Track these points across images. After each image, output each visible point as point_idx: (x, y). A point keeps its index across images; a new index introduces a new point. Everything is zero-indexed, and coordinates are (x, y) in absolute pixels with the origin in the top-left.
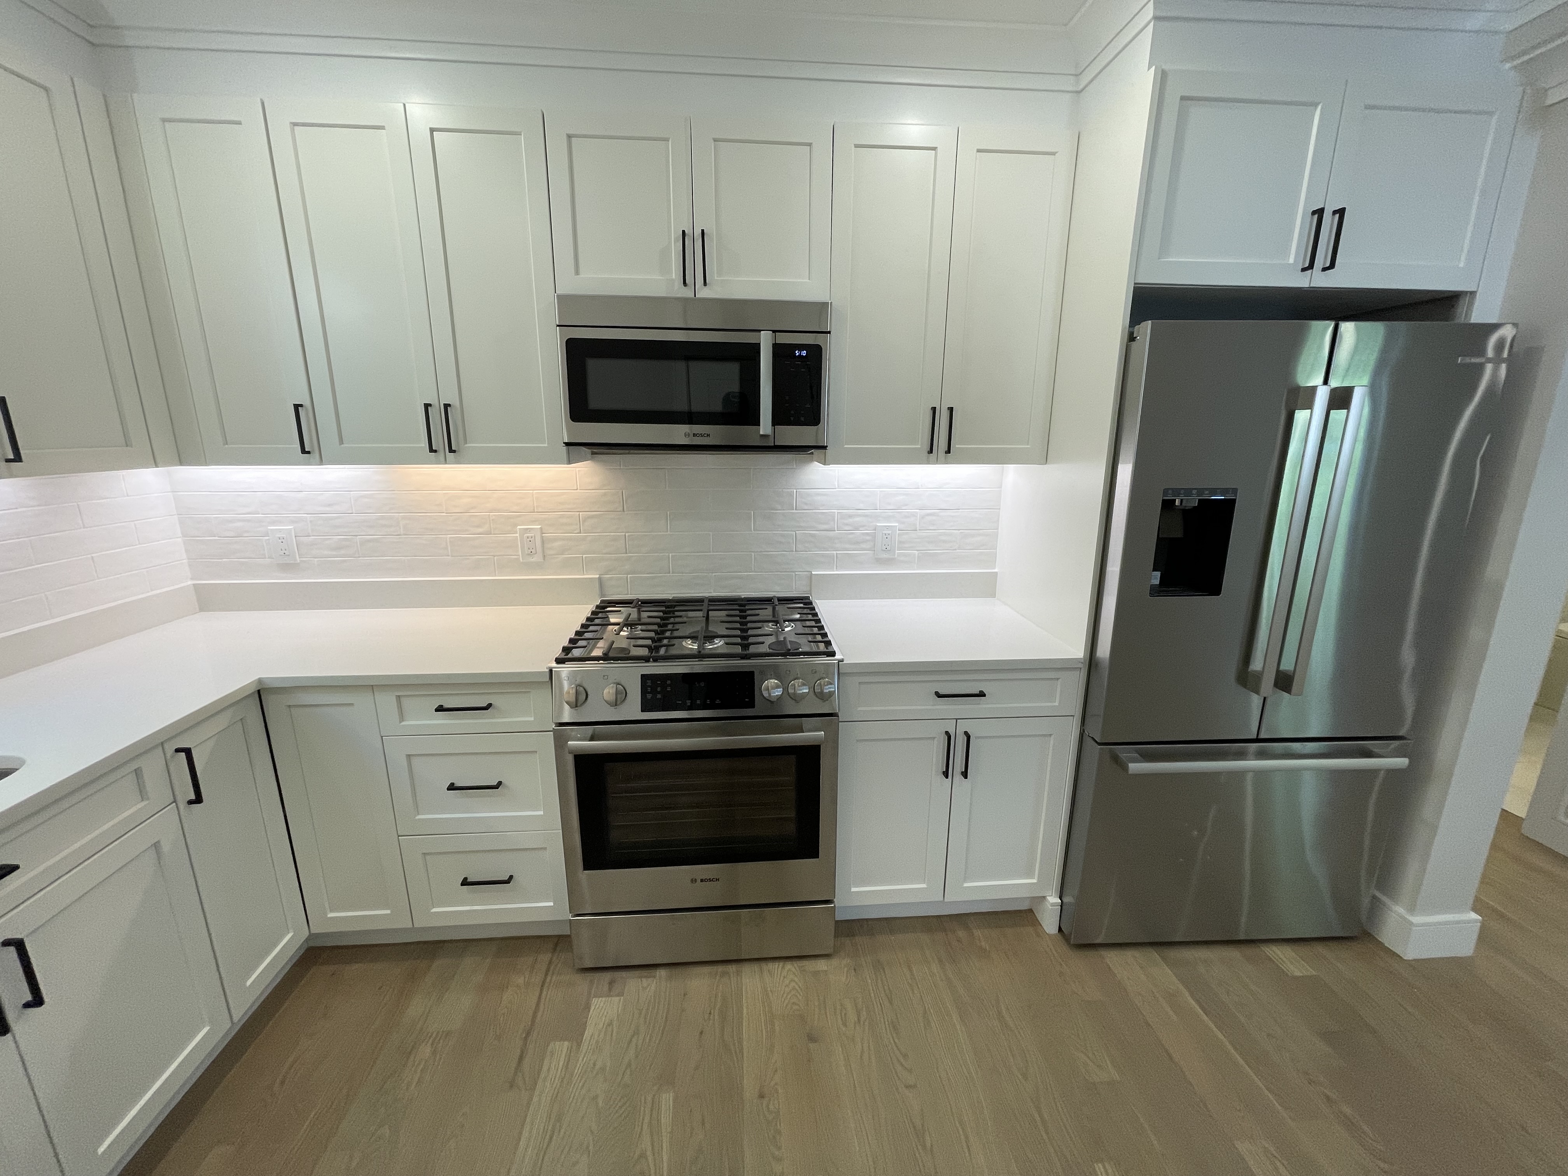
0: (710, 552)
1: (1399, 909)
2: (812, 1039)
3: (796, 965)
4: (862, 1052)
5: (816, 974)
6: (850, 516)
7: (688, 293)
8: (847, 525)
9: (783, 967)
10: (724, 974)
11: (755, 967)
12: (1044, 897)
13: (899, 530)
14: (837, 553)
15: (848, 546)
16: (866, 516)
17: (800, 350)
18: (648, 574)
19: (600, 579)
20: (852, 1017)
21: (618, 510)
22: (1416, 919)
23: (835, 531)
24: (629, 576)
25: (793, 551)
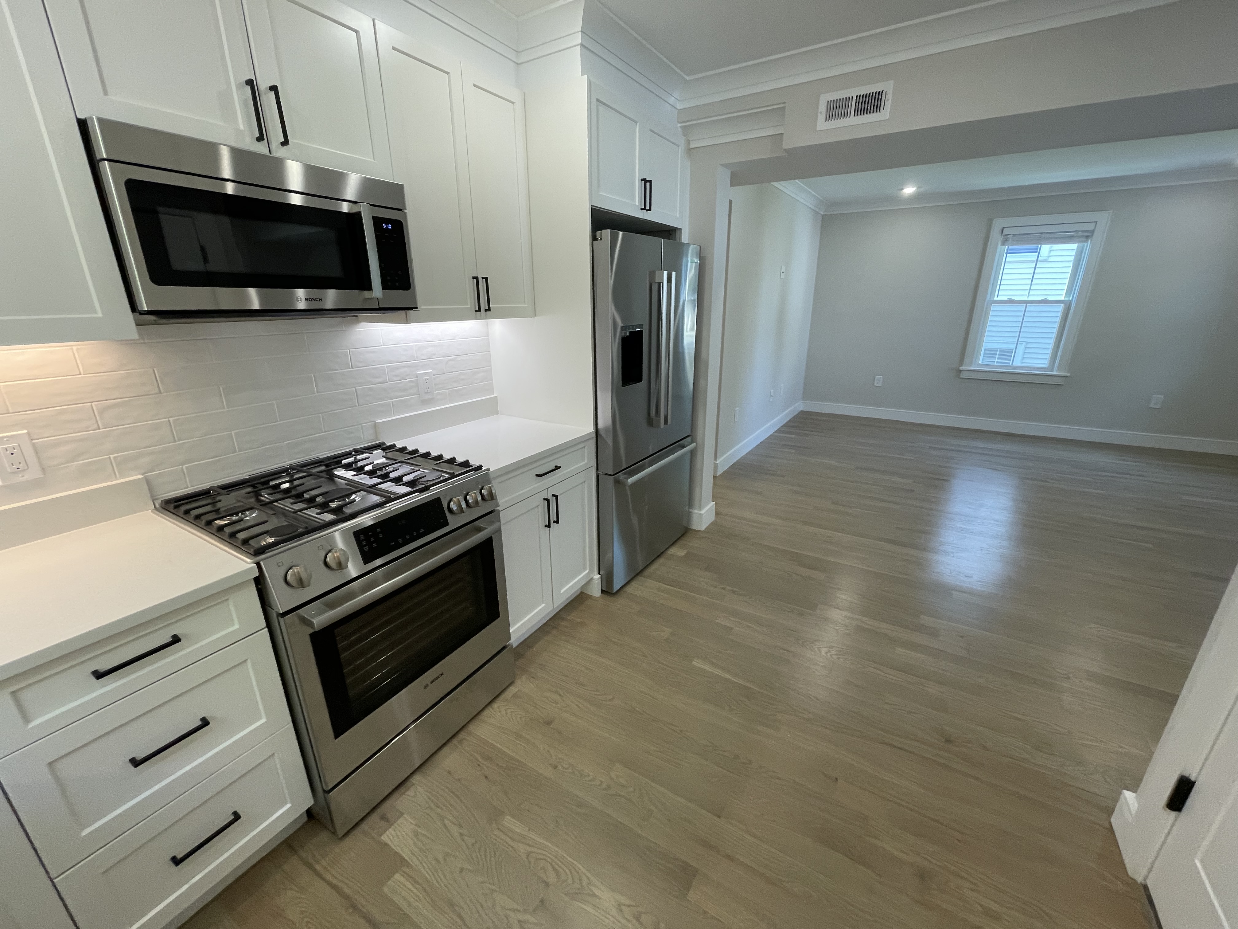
0: (277, 421)
1: (696, 511)
2: (549, 723)
3: (499, 702)
4: (577, 705)
5: (515, 696)
6: (397, 368)
7: (261, 148)
8: (396, 376)
9: (493, 708)
10: (460, 742)
11: (476, 722)
12: (591, 579)
13: (434, 375)
14: (392, 402)
15: (400, 394)
16: (409, 367)
17: (387, 224)
18: (209, 459)
19: (145, 477)
20: (557, 697)
21: (153, 392)
22: (703, 512)
23: (387, 382)
24: (184, 467)
25: (356, 406)
